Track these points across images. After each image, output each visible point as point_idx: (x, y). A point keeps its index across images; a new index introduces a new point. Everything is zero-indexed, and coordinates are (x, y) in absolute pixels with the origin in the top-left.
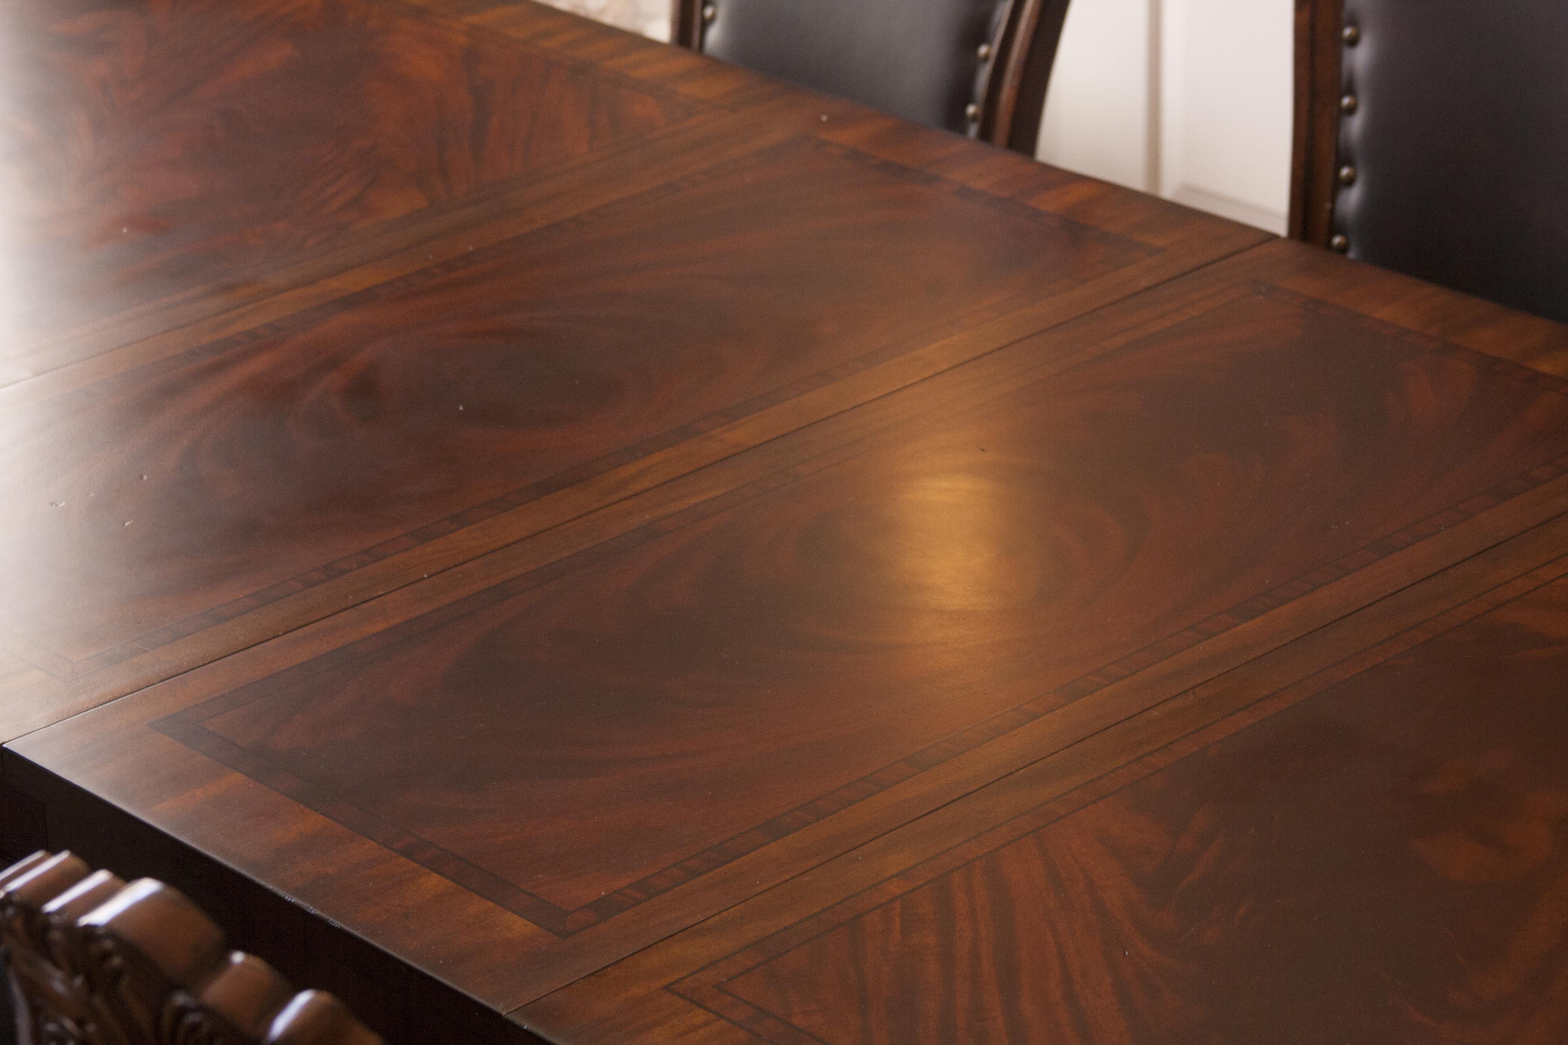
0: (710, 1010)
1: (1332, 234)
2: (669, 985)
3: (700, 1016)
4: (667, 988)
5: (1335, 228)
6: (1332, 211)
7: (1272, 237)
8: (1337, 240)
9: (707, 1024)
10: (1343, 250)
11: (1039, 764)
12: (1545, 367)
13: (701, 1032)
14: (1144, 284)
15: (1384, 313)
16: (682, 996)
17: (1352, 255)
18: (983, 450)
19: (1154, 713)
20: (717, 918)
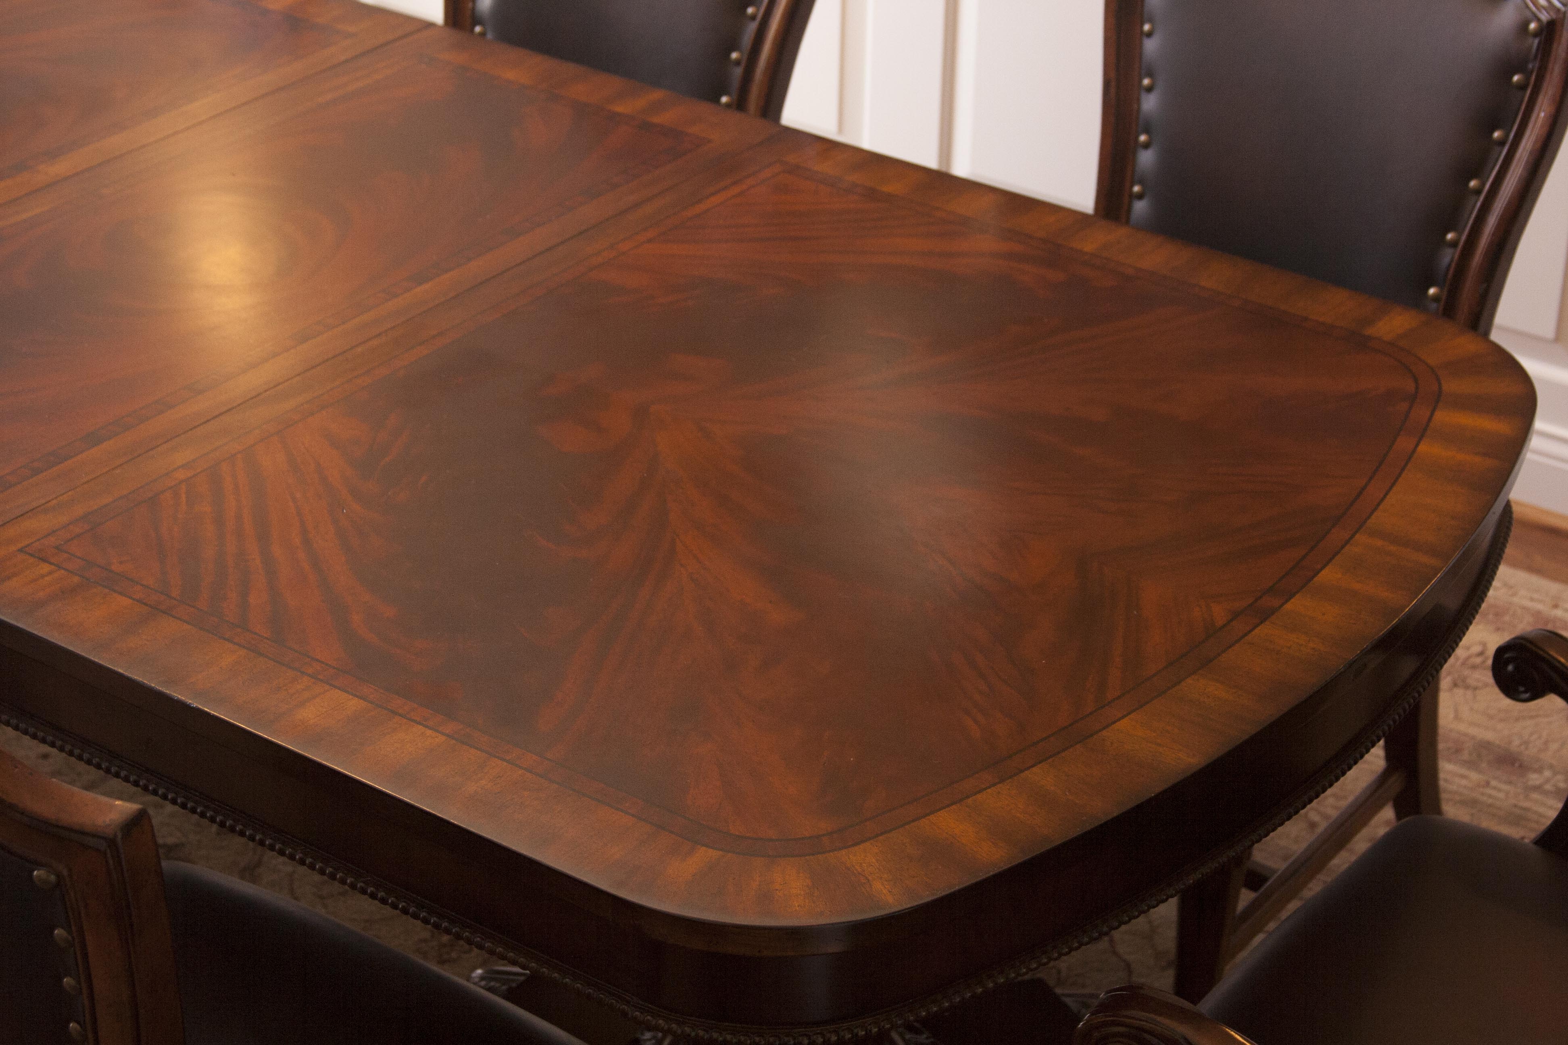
0: (51, 563)
1: (474, 25)
2: (22, 548)
3: (45, 568)
4: (21, 550)
5: (476, 20)
6: (473, 9)
7: (429, 25)
8: (478, 29)
9: (50, 573)
10: (483, 34)
11: (281, 386)
12: (619, 108)
13: (46, 578)
14: (343, 58)
15: (510, 75)
16: (31, 555)
17: (489, 36)
18: (234, 175)
19: (359, 349)
20: (55, 502)
